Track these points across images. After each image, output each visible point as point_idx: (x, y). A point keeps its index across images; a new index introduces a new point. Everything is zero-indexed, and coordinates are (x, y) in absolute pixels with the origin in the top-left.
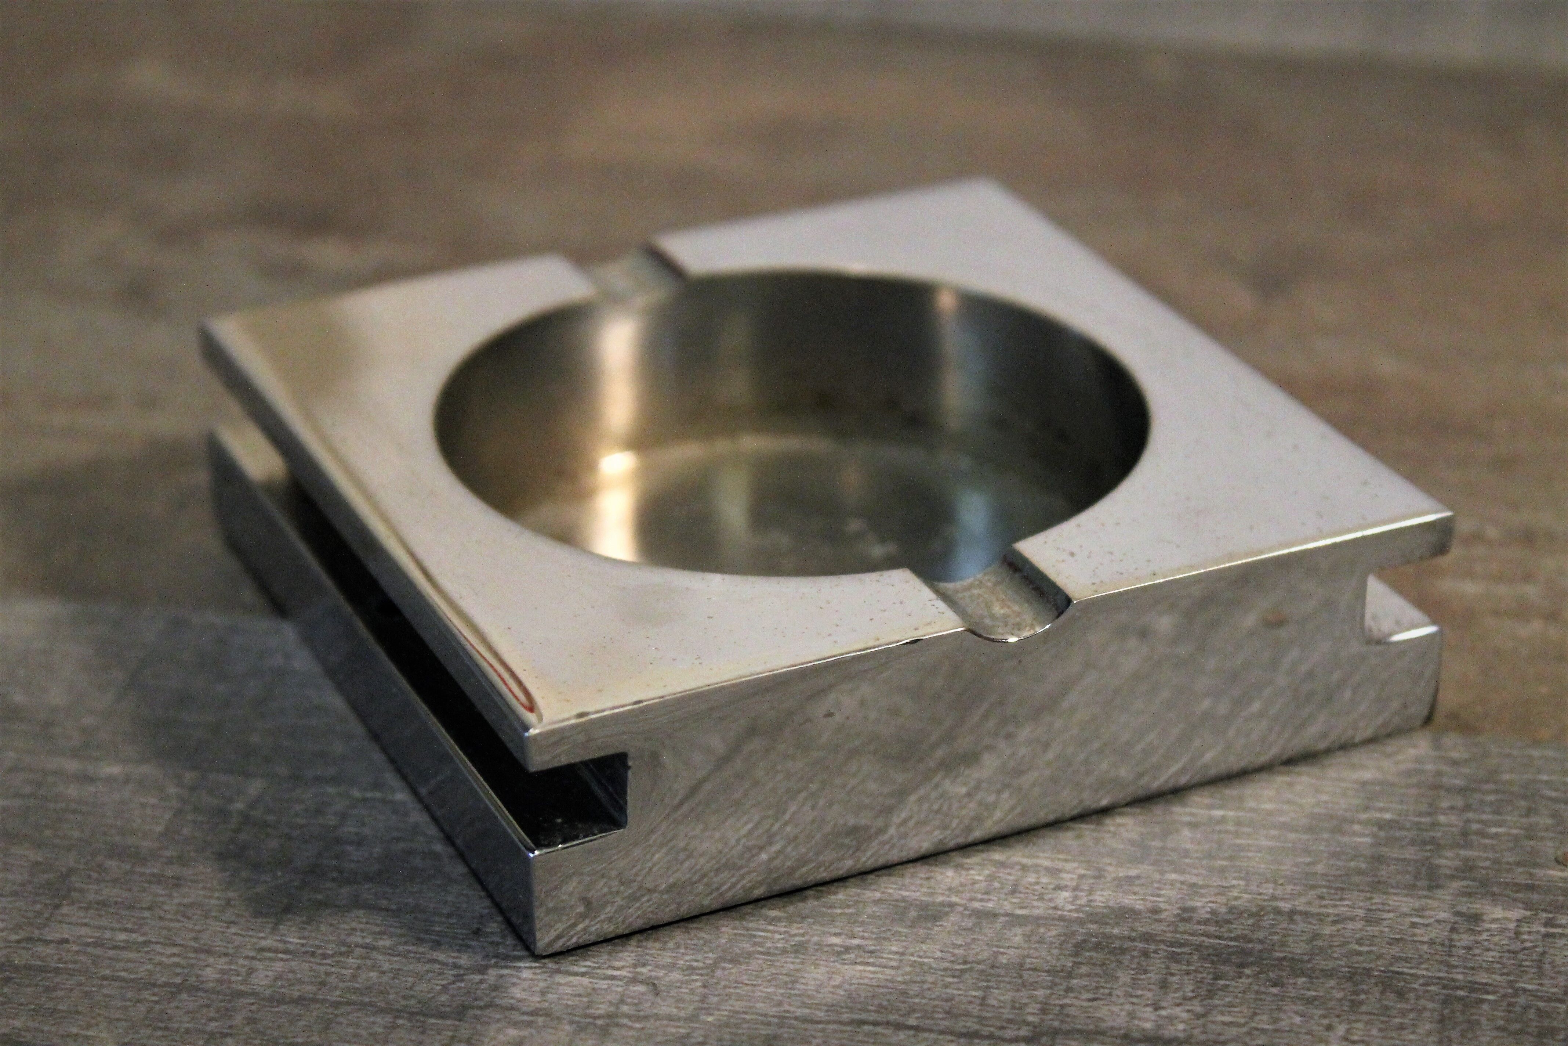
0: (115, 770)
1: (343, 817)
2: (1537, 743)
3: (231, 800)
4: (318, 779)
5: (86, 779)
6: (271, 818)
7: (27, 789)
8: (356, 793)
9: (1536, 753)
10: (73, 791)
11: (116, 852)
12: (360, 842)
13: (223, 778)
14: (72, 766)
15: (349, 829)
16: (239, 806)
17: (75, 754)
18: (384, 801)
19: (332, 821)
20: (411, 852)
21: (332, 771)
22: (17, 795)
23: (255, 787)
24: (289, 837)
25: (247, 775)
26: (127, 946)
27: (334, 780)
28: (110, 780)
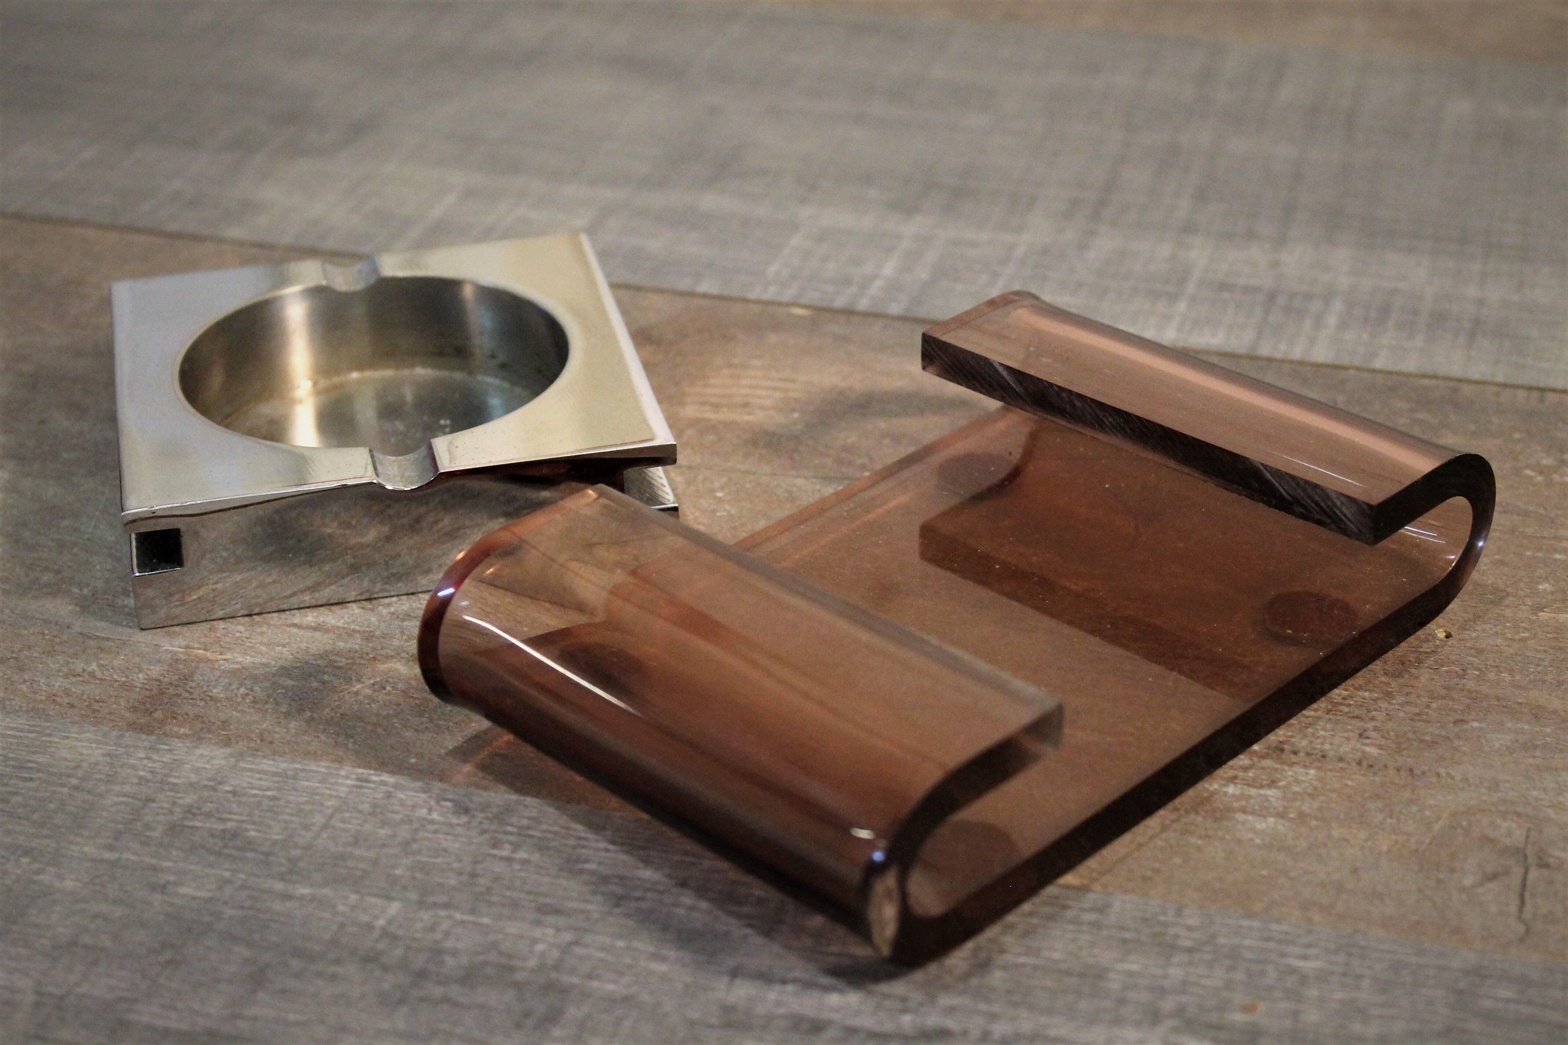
0: (306, 891)
1: (447, 934)
2: (1250, 915)
3: (376, 917)
4: (435, 905)
5: (287, 897)
6: (400, 932)
7: (248, 903)
8: (458, 916)
9: (1245, 923)
10: (278, 906)
11: (298, 953)
12: (455, 953)
13: (373, 900)
14: (279, 886)
15: (449, 944)
16: (381, 922)
17: (282, 877)
18: (475, 924)
19: (438, 936)
20: (486, 963)
21: (444, 899)
22: (242, 908)
23: (394, 908)
24: (409, 948)
25: (389, 898)
26: (297, 1024)
27: (446, 906)
28: (302, 898)
